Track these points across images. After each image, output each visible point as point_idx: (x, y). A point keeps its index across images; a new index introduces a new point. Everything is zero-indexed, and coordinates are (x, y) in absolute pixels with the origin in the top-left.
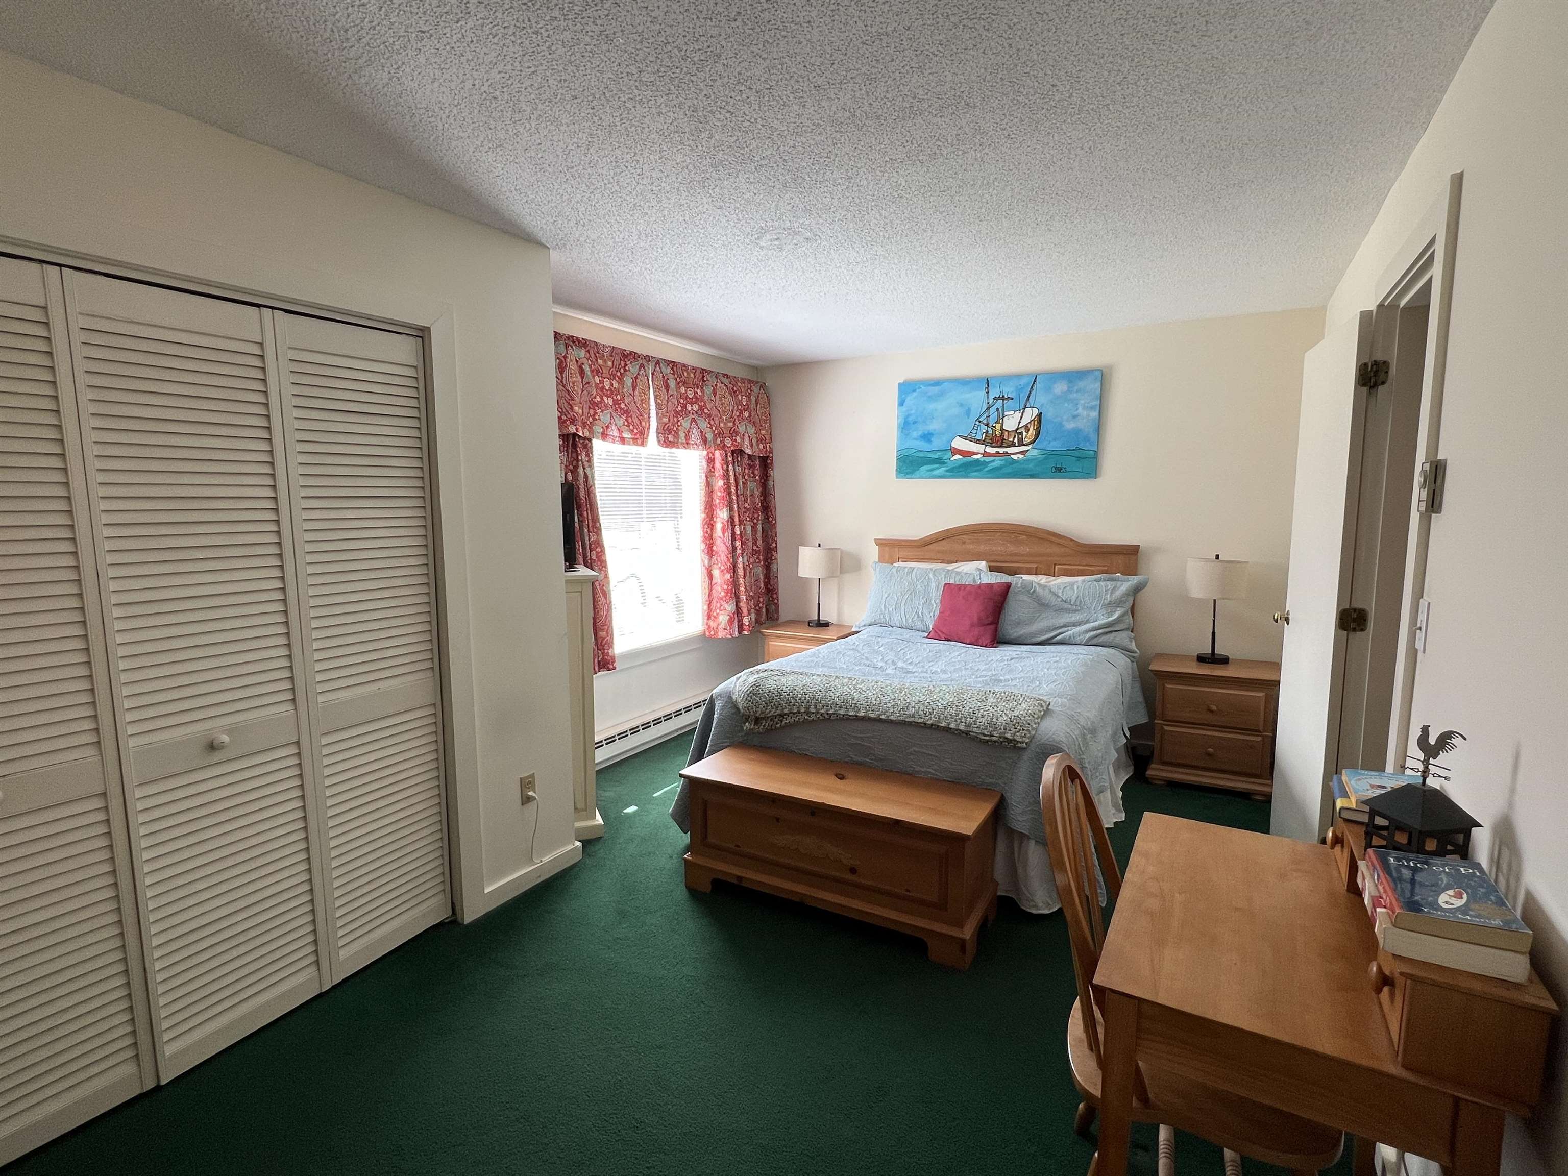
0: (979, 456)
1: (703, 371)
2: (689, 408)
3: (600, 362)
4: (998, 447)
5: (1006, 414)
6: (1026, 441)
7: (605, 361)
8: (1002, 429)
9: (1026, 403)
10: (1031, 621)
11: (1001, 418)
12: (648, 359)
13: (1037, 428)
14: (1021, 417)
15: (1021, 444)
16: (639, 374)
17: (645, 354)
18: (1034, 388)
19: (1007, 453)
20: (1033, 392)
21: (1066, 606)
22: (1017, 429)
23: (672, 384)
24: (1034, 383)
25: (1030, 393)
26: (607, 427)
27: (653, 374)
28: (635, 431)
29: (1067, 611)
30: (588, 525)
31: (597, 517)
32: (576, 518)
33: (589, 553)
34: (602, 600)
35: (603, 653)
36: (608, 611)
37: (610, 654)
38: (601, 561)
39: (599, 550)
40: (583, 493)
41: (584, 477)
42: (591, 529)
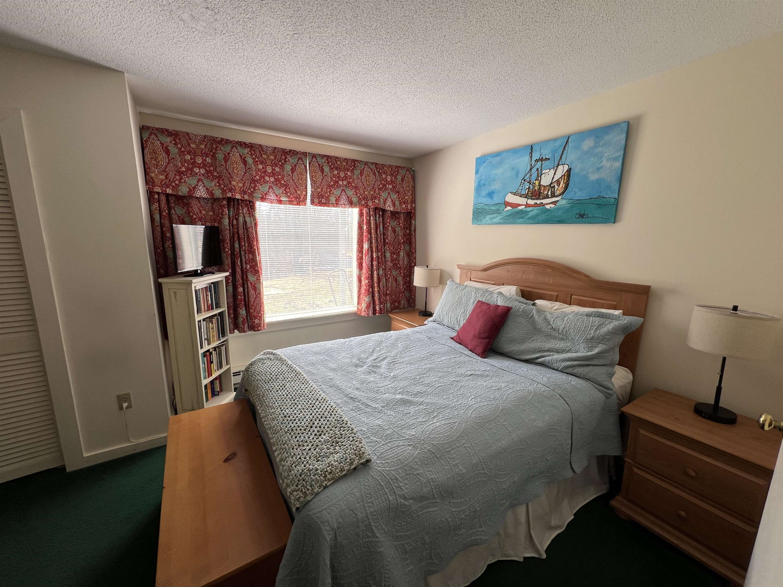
0: (523, 207)
1: (354, 161)
2: (341, 183)
3: (264, 156)
4: (536, 199)
5: (543, 172)
6: (557, 193)
7: (268, 156)
8: (540, 185)
9: (559, 161)
10: (524, 341)
11: (539, 175)
12: (305, 154)
13: (567, 181)
14: (555, 174)
15: (553, 196)
16: (297, 163)
17: (302, 151)
18: (566, 148)
19: (542, 203)
20: (565, 152)
21: (554, 333)
22: (551, 184)
23: (326, 169)
24: (566, 144)
25: (563, 152)
26: (266, 194)
27: (310, 163)
28: (291, 196)
29: (555, 338)
30: (245, 250)
31: (253, 245)
32: (237, 246)
33: (244, 266)
34: (252, 292)
35: (252, 321)
36: (256, 298)
37: (256, 322)
38: (255, 270)
39: (254, 264)
40: (241, 232)
41: (243, 223)
42: (247, 252)
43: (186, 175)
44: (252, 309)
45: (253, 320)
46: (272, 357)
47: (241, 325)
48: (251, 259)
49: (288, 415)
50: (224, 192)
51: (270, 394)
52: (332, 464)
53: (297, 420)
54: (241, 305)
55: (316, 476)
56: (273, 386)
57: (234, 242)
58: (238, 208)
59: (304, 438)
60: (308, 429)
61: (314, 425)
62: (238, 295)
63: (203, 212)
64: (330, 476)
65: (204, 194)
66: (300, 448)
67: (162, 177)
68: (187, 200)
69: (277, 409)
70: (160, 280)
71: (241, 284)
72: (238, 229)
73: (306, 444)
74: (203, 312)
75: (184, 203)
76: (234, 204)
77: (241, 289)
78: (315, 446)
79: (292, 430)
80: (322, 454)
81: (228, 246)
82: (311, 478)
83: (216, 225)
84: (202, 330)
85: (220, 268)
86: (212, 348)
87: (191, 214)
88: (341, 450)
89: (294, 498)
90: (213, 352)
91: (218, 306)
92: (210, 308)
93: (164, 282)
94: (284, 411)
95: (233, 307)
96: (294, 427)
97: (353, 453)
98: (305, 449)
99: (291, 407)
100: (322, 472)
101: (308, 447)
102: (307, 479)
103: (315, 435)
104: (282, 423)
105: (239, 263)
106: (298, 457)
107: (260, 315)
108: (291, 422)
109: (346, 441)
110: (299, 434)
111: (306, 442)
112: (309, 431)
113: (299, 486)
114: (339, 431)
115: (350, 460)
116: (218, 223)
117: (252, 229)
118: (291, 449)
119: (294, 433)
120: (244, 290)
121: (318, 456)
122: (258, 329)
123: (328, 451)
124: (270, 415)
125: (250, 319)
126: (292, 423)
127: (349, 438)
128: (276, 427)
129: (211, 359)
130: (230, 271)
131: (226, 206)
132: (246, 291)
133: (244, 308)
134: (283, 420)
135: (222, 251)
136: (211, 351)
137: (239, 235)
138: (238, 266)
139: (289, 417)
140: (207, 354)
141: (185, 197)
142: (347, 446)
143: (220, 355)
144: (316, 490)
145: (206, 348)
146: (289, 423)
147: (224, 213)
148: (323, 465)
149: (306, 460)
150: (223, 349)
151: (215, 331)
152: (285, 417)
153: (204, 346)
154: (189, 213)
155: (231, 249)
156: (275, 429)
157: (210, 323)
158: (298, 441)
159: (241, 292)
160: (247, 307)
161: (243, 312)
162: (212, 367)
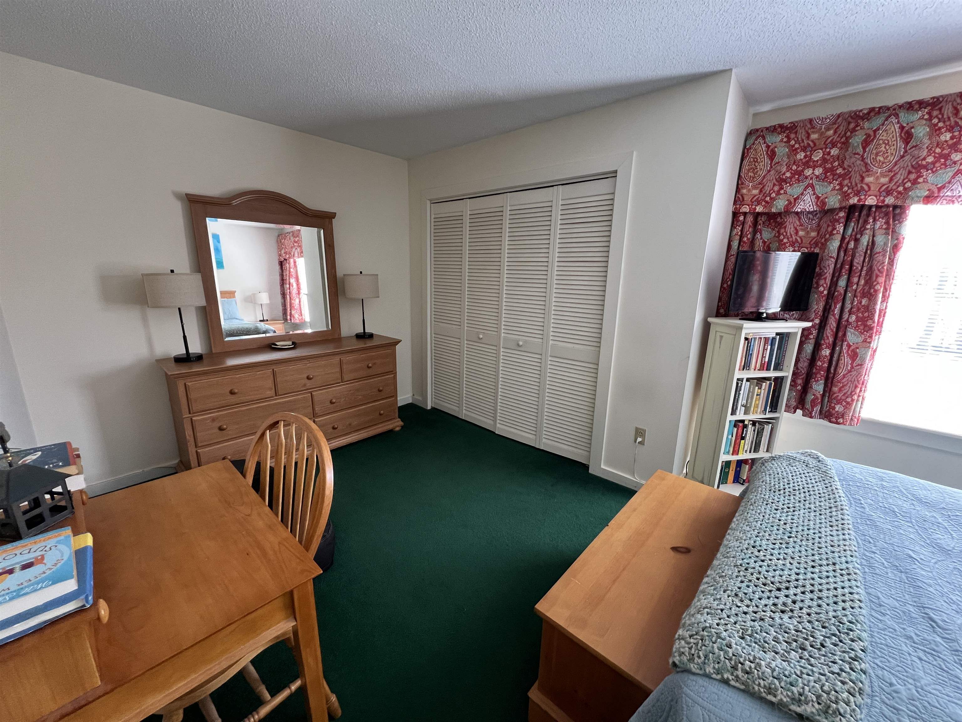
30: (856, 291)
31: (875, 283)
32: (842, 283)
33: (846, 316)
34: (846, 360)
35: (830, 405)
36: (850, 371)
37: (837, 409)
38: (865, 326)
39: (866, 314)
40: (858, 260)
41: (868, 245)
42: (859, 295)
43: (789, 183)
44: (836, 386)
45: (833, 405)
46: (812, 462)
47: (808, 406)
48: (864, 306)
49: (759, 548)
50: (846, 196)
51: (763, 507)
52: (759, 665)
53: (766, 564)
54: (818, 376)
55: (722, 653)
56: (778, 500)
57: (839, 276)
58: (866, 222)
59: (754, 593)
60: (770, 588)
61: (786, 591)
62: (819, 360)
63: (801, 233)
64: (743, 677)
65: (810, 206)
66: (734, 599)
67: (755, 192)
68: (781, 218)
69: (754, 530)
70: (710, 320)
71: (829, 343)
72: (853, 256)
73: (747, 602)
74: (752, 370)
75: (776, 222)
76: (860, 216)
77: (826, 352)
78: (758, 616)
79: (746, 569)
80: (758, 636)
81: (825, 283)
82: (713, 647)
83: (817, 250)
84: (742, 392)
85: (802, 316)
86: (750, 421)
87: (782, 237)
88: (797, 663)
89: (678, 646)
90: (750, 426)
91: (777, 367)
92: (766, 367)
93: (713, 323)
94: (758, 539)
95: (804, 375)
96: (754, 568)
97: (815, 689)
98: (739, 607)
99: (774, 542)
100: (734, 657)
101: (745, 608)
102: (707, 642)
103: (775, 605)
104: (742, 551)
105: (837, 311)
106: (722, 607)
107: (849, 400)
108: (756, 559)
109: (822, 661)
110: (750, 581)
111: (751, 600)
112: (770, 591)
113: (692, 640)
114: (825, 637)
115: (801, 695)
116: (820, 249)
117: (884, 256)
118: (722, 589)
119: (745, 574)
120: (832, 355)
121: (749, 632)
122: (837, 420)
123: (774, 643)
124: (738, 531)
125: (828, 401)
126: (755, 562)
127: (834, 663)
128: (731, 550)
129: (743, 433)
130: (817, 321)
131: (843, 220)
132: (836, 356)
133: (822, 382)
134: (747, 549)
135: (813, 290)
136: (746, 423)
137: (851, 265)
138: (834, 315)
139: (759, 551)
140: (739, 425)
141: (780, 214)
142: (815, 669)
143: (759, 434)
144: (709, 669)
145: (740, 415)
146: (750, 557)
147: (835, 232)
148: (745, 651)
149: (727, 620)
150: (767, 428)
151: (761, 399)
152: (754, 547)
153: (738, 413)
154: (779, 237)
155: (830, 288)
156: (728, 550)
157: (757, 386)
158: (740, 588)
159: (826, 356)
160: (829, 381)
161: (818, 387)
162: (742, 444)
